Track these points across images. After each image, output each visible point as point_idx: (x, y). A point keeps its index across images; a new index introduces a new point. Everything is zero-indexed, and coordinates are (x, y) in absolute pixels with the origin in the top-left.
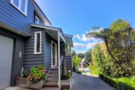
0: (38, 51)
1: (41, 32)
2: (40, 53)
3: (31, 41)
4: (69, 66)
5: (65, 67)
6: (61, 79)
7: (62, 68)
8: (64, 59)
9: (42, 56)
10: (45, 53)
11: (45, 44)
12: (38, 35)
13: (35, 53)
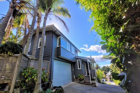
0: (80, 68)
1: (80, 60)
2: (81, 69)
3: (76, 64)
4: (94, 75)
5: (92, 75)
6: (91, 80)
7: (91, 76)
8: (91, 71)
9: (81, 70)
10: (83, 69)
11: (82, 65)
12: (79, 61)
13: (79, 69)
